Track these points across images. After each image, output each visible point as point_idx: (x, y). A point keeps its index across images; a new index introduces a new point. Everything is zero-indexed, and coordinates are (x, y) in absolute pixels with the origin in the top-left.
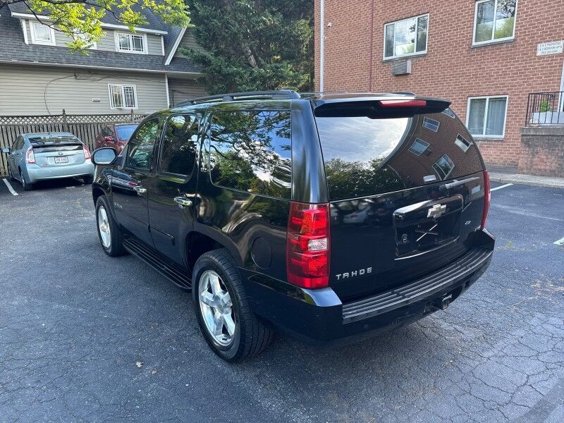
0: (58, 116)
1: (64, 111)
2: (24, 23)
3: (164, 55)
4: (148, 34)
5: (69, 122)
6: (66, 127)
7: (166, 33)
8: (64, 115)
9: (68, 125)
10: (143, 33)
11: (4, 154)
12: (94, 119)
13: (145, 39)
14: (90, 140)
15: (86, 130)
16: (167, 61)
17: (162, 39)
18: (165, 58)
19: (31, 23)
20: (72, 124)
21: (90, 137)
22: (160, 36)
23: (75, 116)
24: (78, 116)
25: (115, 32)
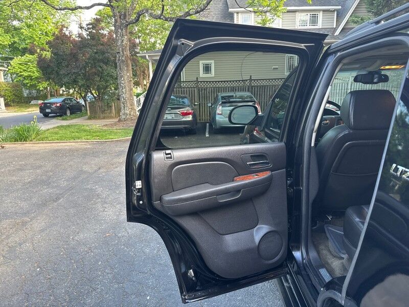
0: (247, 80)
1: (251, 77)
2: (235, 15)
3: (335, 27)
4: (324, 11)
5: (253, 85)
6: (250, 89)
7: (340, 7)
8: (251, 80)
9: (252, 87)
10: (319, 10)
11: (208, 107)
12: (271, 82)
13: (320, 15)
14: (266, 98)
15: (263, 91)
16: (337, 32)
17: (336, 13)
18: (335, 29)
19: (240, 14)
20: (255, 86)
21: (266, 96)
22: (334, 11)
23: (257, 80)
24: (260, 80)
25: (297, 13)
